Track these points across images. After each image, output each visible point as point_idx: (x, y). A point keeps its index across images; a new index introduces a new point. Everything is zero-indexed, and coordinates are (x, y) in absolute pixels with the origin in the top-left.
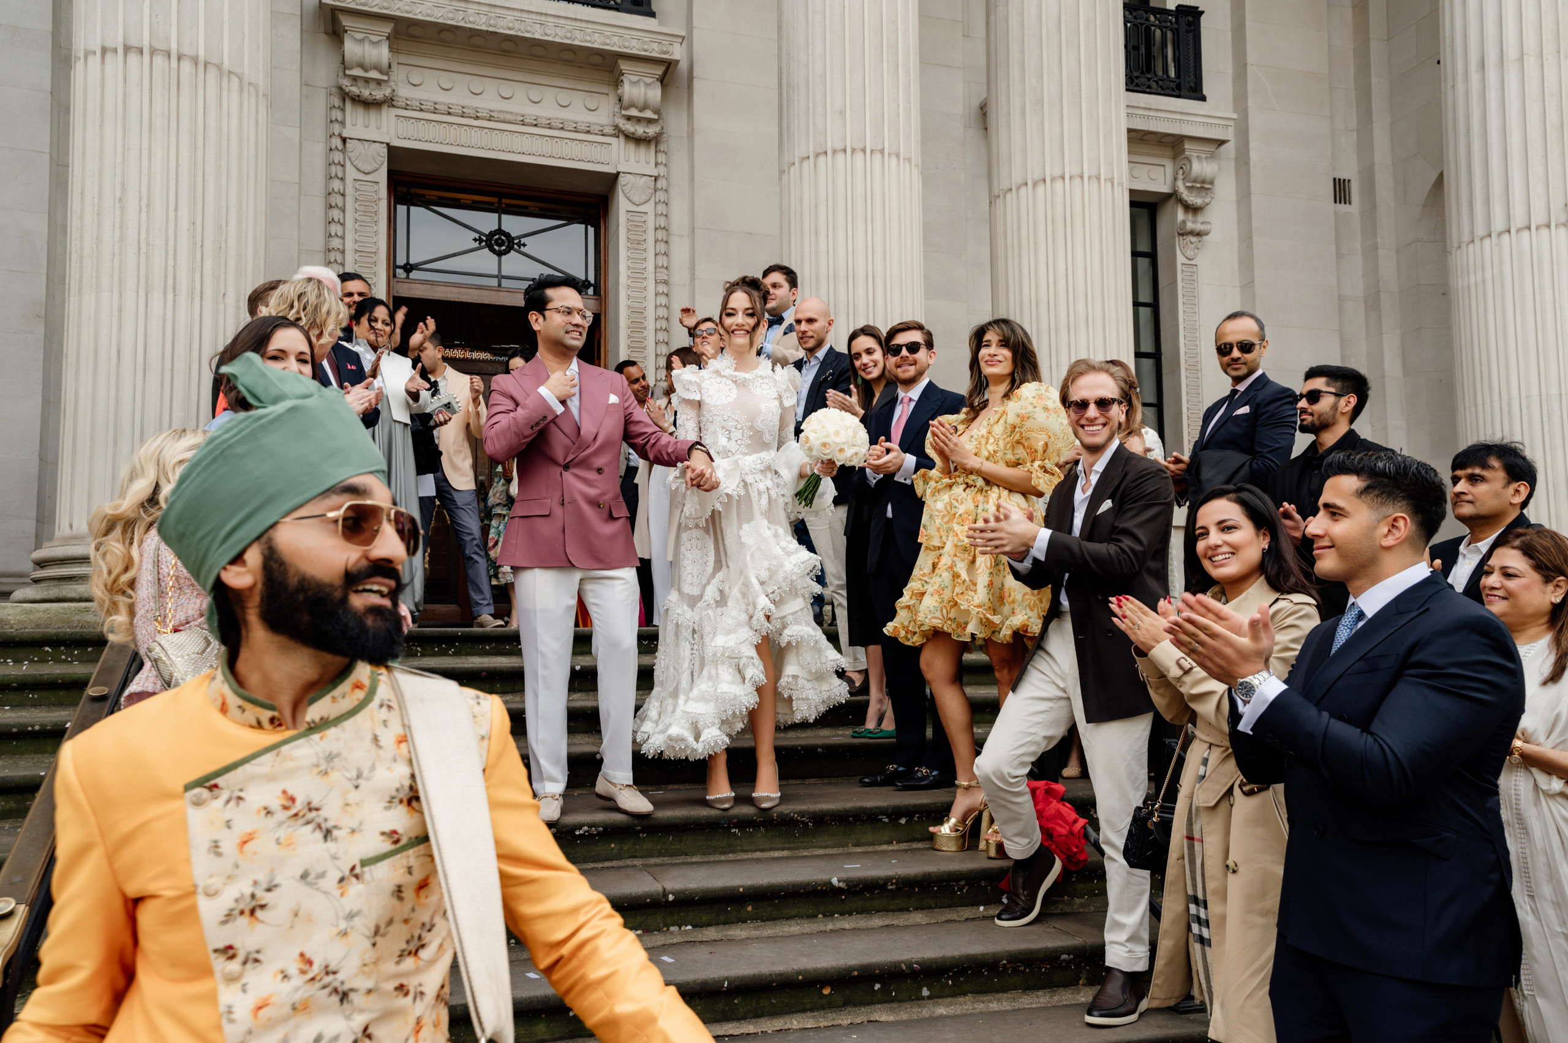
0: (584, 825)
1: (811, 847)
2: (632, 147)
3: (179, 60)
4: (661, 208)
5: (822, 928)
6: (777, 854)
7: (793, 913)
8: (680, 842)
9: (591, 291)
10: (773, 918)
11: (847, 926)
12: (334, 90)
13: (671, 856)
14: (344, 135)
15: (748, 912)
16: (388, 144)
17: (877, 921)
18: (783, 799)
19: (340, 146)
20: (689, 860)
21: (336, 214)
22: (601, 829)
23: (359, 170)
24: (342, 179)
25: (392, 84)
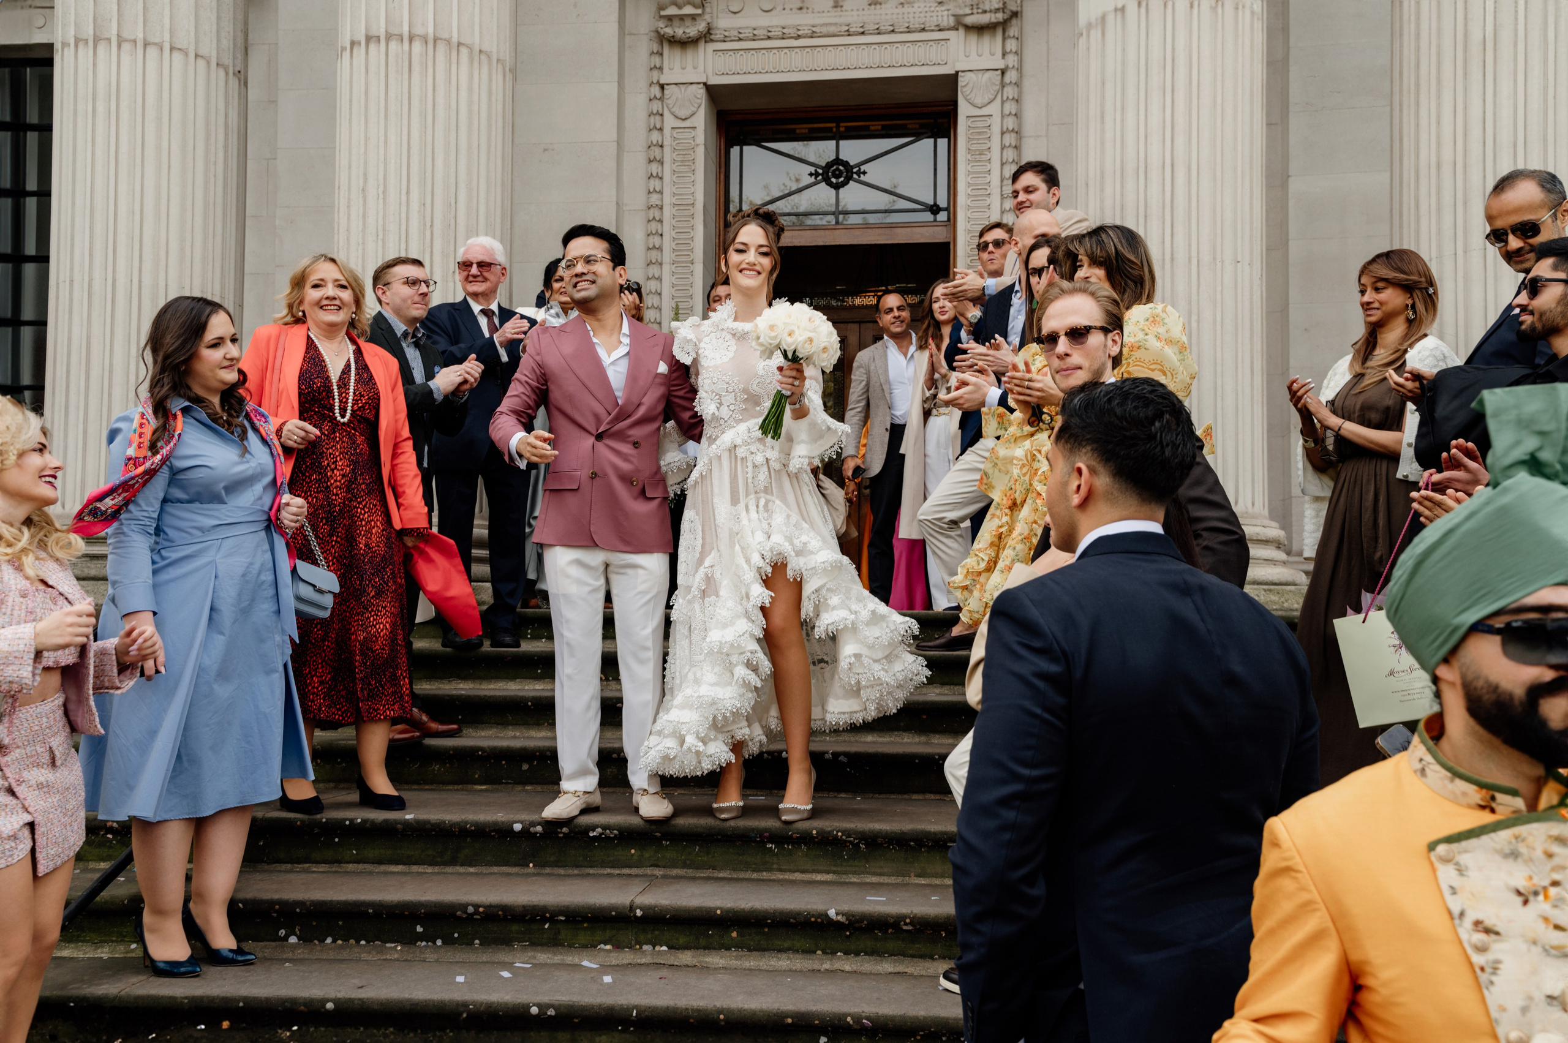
0: (597, 826)
1: (863, 873)
2: (973, 38)
3: (411, 40)
4: (1010, 107)
5: (816, 966)
6: (819, 877)
7: (786, 945)
8: (708, 853)
9: (942, 216)
10: (761, 949)
11: (847, 968)
12: (653, 34)
13: (697, 868)
14: (662, 82)
15: (732, 939)
16: (705, 84)
17: (887, 966)
18: (814, 814)
19: (659, 95)
20: (716, 874)
21: (655, 168)
22: (615, 832)
23: (676, 117)
24: (661, 129)
25: (707, 17)
